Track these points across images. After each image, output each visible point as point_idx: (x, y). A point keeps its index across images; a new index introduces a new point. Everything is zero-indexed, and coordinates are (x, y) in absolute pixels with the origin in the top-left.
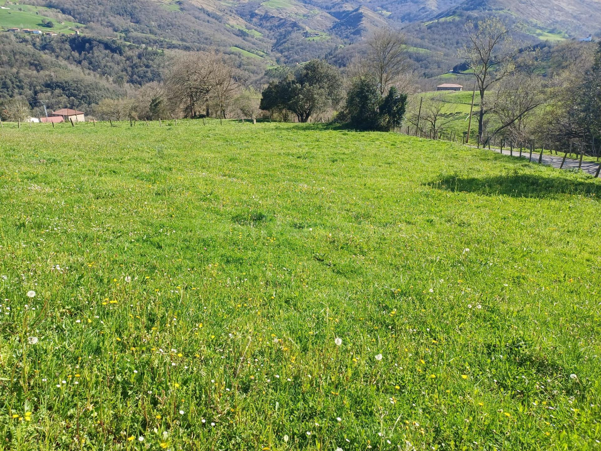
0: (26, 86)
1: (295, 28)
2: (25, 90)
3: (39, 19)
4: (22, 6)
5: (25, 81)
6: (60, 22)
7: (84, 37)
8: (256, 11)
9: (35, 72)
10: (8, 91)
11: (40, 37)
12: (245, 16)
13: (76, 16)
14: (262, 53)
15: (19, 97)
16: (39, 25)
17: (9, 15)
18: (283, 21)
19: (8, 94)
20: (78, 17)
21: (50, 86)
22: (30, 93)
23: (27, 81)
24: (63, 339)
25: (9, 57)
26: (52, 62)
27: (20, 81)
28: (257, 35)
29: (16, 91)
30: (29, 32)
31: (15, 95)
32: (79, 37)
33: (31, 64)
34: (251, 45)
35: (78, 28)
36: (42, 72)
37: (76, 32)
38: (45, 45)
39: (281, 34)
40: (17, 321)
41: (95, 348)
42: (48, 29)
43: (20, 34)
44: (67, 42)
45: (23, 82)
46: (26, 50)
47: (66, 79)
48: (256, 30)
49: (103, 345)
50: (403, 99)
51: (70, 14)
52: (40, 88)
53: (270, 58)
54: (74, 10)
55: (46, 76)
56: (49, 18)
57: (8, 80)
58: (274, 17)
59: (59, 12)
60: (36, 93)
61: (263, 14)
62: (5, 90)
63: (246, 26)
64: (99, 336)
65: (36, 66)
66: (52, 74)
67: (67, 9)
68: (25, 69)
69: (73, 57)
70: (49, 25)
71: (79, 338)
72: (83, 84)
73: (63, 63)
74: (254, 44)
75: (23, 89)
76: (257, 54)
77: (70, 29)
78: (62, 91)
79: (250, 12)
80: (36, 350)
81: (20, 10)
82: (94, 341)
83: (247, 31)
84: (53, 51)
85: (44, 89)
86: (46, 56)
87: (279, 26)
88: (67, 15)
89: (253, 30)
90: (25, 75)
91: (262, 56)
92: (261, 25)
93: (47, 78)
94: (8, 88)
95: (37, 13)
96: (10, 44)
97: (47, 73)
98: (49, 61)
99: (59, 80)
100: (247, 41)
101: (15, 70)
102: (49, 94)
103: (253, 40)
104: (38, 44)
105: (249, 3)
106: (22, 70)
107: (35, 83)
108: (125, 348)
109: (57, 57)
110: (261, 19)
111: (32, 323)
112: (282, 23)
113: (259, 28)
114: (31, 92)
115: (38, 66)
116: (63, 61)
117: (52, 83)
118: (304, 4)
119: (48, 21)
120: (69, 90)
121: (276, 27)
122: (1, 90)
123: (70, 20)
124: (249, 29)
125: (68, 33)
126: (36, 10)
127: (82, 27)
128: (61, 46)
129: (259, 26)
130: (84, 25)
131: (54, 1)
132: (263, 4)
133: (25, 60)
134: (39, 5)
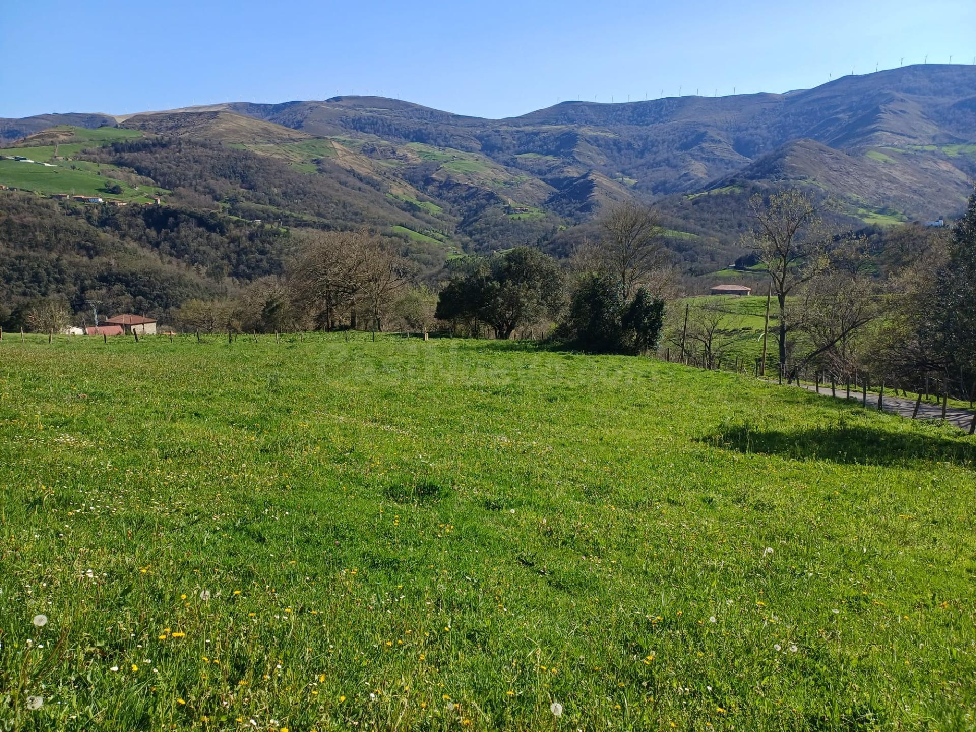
0: (69, 279)
1: (492, 201)
2: (67, 285)
3: (101, 181)
4: (77, 163)
5: (69, 272)
6: (132, 187)
7: (168, 208)
8: (434, 176)
9: (85, 259)
10: (39, 286)
11: (99, 208)
12: (417, 182)
13: (158, 178)
14: (440, 236)
15: (56, 295)
16: (100, 190)
17: (55, 176)
18: (474, 190)
19: (39, 292)
20: (161, 179)
21: (106, 279)
22: (73, 289)
23: (72, 271)
24: (85, 700)
25: (48, 236)
26: (114, 244)
27: (60, 272)
28: (435, 209)
29: (53, 286)
30: (84, 200)
31: (50, 292)
32: (159, 207)
33: (81, 247)
34: (424, 223)
36: (96, 259)
37: (156, 201)
38: (106, 219)
39: (470, 209)
40: (11, 668)
41: (139, 717)
42: (114, 196)
43: (68, 203)
44: (140, 216)
45: (65, 273)
46: (75, 227)
47: (133, 270)
48: (432, 202)
49: (154, 712)
50: (659, 307)
51: (149, 175)
52: (90, 282)
53: (452, 243)
54: (156, 169)
55: (102, 264)
56: (116, 181)
57: (42, 271)
58: (459, 184)
59: (132, 172)
60: (83, 289)
61: (444, 180)
62: (35, 285)
63: (417, 196)
64: (148, 694)
65: (88, 249)
66: (113, 262)
67: (146, 168)
68: (70, 255)
69: (148, 238)
70: (116, 190)
71: (113, 699)
72: (158, 278)
73: (131, 245)
74: (428, 222)
75: (63, 284)
76: (433, 237)
77: (147, 197)
78: (124, 288)
79: (423, 176)
80: (37, 721)
81: (73, 168)
82: (139, 705)
83: (418, 203)
84: (117, 227)
85: (97, 283)
86: (106, 236)
87: (466, 198)
88: (144, 177)
89: (428, 203)
90: (70, 263)
91: (440, 240)
92: (439, 195)
93: (103, 268)
94: (40, 282)
95: (99, 173)
96: (51, 216)
97: (105, 259)
98: (109, 243)
99: (122, 271)
100: (418, 218)
101: (54, 255)
102: (104, 291)
103: (428, 217)
104: (95, 218)
105: (422, 164)
106: (65, 256)
107: (83, 274)
108: (191, 717)
109: (123, 237)
110: (440, 187)
111: (35, 672)
112: (472, 193)
113: (437, 200)
114: (76, 288)
115: (91, 250)
116: (132, 243)
117: (110, 274)
118: (506, 167)
119: (114, 185)
120: (136, 285)
121: (462, 198)
122: (29, 285)
123: (147, 184)
124: (421, 201)
125: (144, 202)
126: (98, 169)
127: (165, 194)
128: (130, 221)
129: (438, 196)
130: (169, 192)
131: (126, 156)
132: (444, 165)
133: (72, 240)
134: (103, 161)
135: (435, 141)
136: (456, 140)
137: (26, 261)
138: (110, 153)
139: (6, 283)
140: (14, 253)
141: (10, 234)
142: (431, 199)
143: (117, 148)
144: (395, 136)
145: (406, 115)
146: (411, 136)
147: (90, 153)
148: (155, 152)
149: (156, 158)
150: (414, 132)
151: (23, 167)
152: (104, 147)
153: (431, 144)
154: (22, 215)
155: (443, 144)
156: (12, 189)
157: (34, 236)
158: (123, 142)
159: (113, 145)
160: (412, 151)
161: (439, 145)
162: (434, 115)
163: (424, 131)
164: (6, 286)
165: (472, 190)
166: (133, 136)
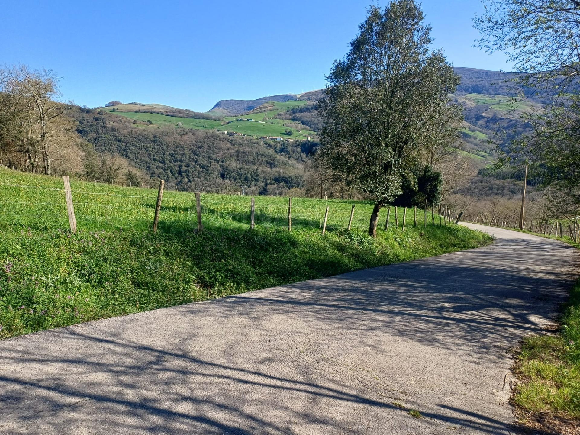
0: (260, 179)
1: (527, 129)
2: (259, 182)
3: (283, 129)
4: (274, 121)
5: (261, 176)
6: (298, 131)
7: (313, 142)
8: (483, 114)
9: (269, 169)
10: (247, 183)
11: (281, 143)
12: (471, 119)
13: (312, 126)
14: (483, 154)
15: (254, 187)
16: (282, 134)
17: (263, 127)
18: (514, 122)
19: (247, 185)
20: (313, 126)
21: (277, 180)
22: (261, 184)
23: (262, 175)
25: (254, 158)
26: (283, 162)
27: (257, 176)
28: (482, 136)
29: (253, 183)
30: (274, 139)
31: (251, 186)
32: (309, 142)
33: (268, 163)
34: (473, 146)
35: (311, 135)
36: (274, 169)
37: (308, 138)
38: (283, 149)
39: (509, 135)
42: (288, 137)
43: (267, 141)
44: (299, 147)
45: (259, 176)
46: (267, 153)
47: (290, 175)
48: (480, 132)
51: (307, 125)
52: (270, 181)
53: (493, 158)
54: (311, 121)
55: (276, 172)
56: (291, 128)
57: (249, 175)
58: (503, 119)
59: (300, 124)
60: (266, 185)
61: (491, 117)
62: (246, 182)
63: (470, 128)
65: (271, 164)
66: (281, 171)
67: (306, 121)
68: (263, 167)
69: (302, 158)
70: (289, 134)
72: (302, 179)
73: (292, 162)
74: (475, 145)
75: (258, 182)
76: (478, 154)
77: (304, 136)
78: (285, 184)
79: (476, 115)
81: (272, 123)
83: (470, 133)
84: (288, 153)
85: (273, 182)
86: (280, 157)
87: (508, 128)
88: (305, 126)
89: (477, 132)
90: (262, 171)
91: (483, 156)
92: (487, 127)
93: (277, 174)
94: (248, 181)
95: (283, 125)
96: (256, 148)
97: (278, 169)
98: (281, 161)
99: (285, 175)
100: (468, 142)
101: (255, 167)
102: (275, 186)
103: (477, 141)
104: (278, 148)
105: (476, 107)
106: (260, 168)
107: (267, 177)
109: (290, 158)
110: (488, 122)
112: (513, 125)
113: (485, 130)
114: (263, 184)
115: (272, 164)
116: (293, 161)
117: (279, 177)
118: (542, 105)
119: (289, 130)
120: (290, 183)
121: (504, 128)
122: (243, 182)
123: (306, 129)
124: (472, 131)
125: (302, 139)
126: (283, 123)
127: (314, 134)
128: (294, 149)
129: (485, 128)
130: (316, 133)
131: (298, 115)
132: (493, 107)
133: (264, 160)
134: (286, 119)
135: (487, 91)
136: (504, 89)
137: (243, 170)
138: (290, 114)
139: (234, 181)
140: (239, 166)
141: (238, 157)
142: (480, 129)
143: (294, 111)
144: (458, 90)
145: (468, 76)
146: (470, 90)
147: (281, 115)
148: (312, 112)
149: (312, 115)
150: (472, 86)
151: (249, 124)
152: (287, 111)
153: (484, 94)
154: (244, 147)
155: (493, 93)
156: (244, 135)
157: (248, 157)
158: (297, 108)
159: (292, 110)
160: (469, 99)
161: (490, 94)
162: (488, 74)
163: (479, 86)
164: (234, 182)
165: (512, 122)
166: (302, 104)
